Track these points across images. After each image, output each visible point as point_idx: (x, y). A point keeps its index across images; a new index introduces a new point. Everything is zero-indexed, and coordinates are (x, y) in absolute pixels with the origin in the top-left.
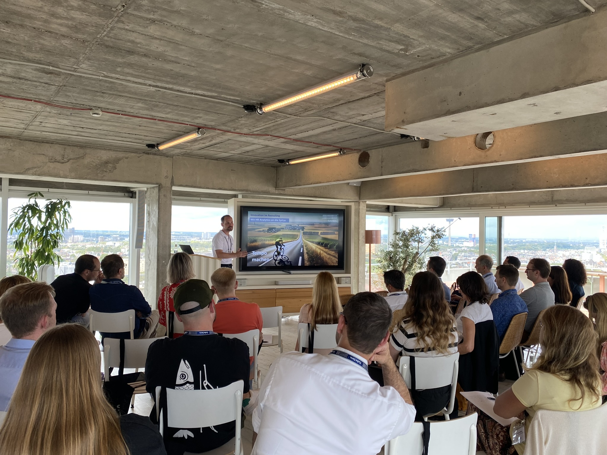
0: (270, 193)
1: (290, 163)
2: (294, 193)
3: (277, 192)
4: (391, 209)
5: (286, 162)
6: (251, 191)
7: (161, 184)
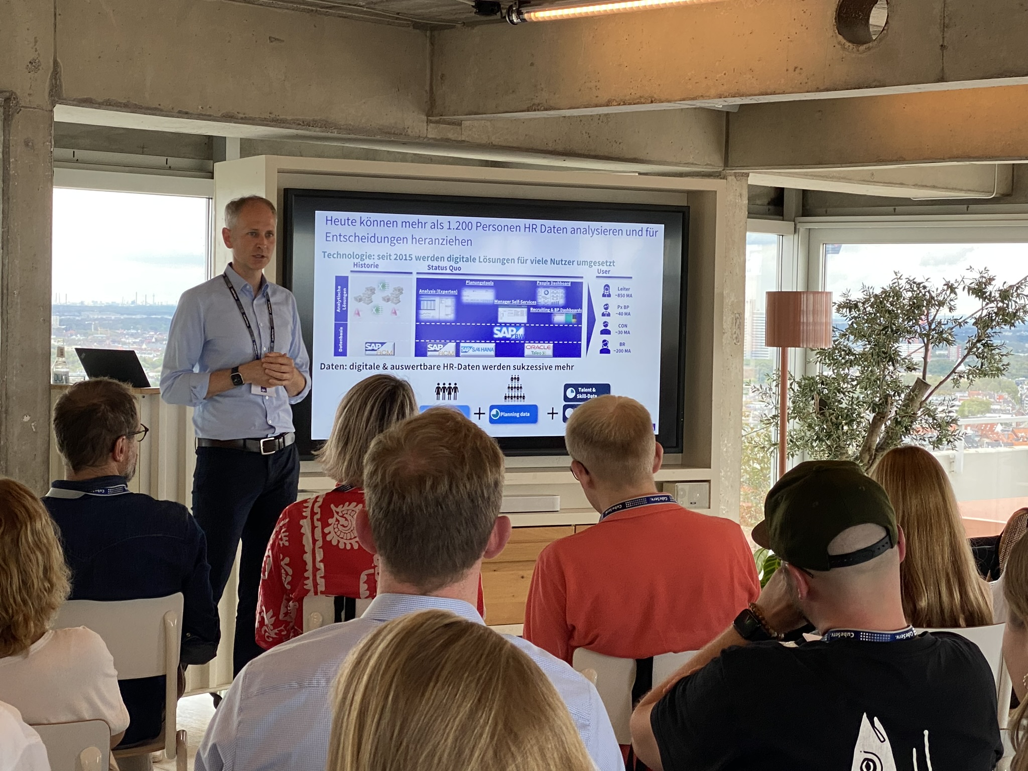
0: (407, 135)
1: (526, 16)
2: (495, 140)
3: (433, 132)
4: (790, 204)
5: (510, 11)
6: (339, 128)
7: (12, 93)
